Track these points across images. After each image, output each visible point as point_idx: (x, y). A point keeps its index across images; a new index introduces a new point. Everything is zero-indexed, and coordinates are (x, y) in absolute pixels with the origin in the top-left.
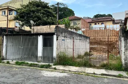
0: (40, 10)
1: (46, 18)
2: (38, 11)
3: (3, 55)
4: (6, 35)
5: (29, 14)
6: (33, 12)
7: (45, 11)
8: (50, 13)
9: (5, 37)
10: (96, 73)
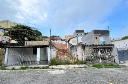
0: (26, 31)
1: (30, 36)
2: (25, 31)
3: (5, 63)
4: (8, 48)
5: (18, 32)
6: (21, 31)
7: (30, 32)
8: (33, 33)
9: (7, 49)
10: (75, 67)
